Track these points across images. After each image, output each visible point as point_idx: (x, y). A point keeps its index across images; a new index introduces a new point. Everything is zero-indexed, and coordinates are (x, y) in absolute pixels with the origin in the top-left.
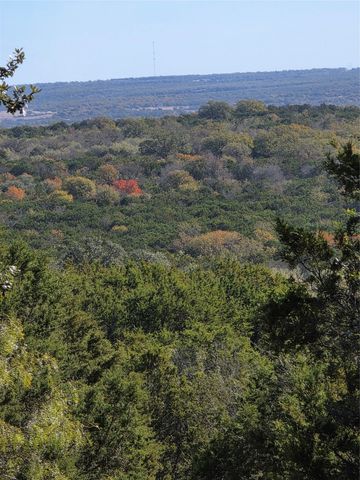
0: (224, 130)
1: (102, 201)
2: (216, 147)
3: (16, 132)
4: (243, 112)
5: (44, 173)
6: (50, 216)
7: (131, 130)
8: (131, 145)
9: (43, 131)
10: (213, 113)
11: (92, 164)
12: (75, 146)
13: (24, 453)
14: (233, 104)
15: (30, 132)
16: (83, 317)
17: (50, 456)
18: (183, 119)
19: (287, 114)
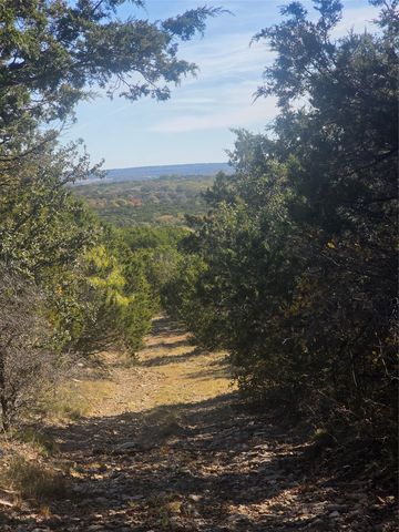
0: (167, 183)
1: (128, 207)
2: (165, 189)
3: (101, 185)
4: (173, 178)
5: (110, 198)
6: (113, 211)
7: (137, 184)
8: (138, 189)
9: (110, 185)
10: (163, 178)
11: (125, 195)
12: (119, 189)
13: (106, 287)
14: (170, 175)
15: (105, 185)
16: (124, 244)
17: (114, 287)
18: (155, 180)
19: (188, 178)
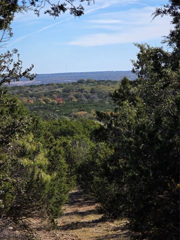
0: (84, 86)
1: (53, 104)
2: (81, 91)
3: (31, 86)
4: (88, 82)
5: (38, 96)
6: (40, 107)
7: (60, 86)
8: (60, 90)
9: (38, 86)
10: (81, 82)
11: (50, 94)
12: (46, 90)
13: (34, 167)
14: (86, 80)
15: (35, 86)
16: (49, 133)
17: (40, 167)
18: (73, 83)
19: (99, 82)
